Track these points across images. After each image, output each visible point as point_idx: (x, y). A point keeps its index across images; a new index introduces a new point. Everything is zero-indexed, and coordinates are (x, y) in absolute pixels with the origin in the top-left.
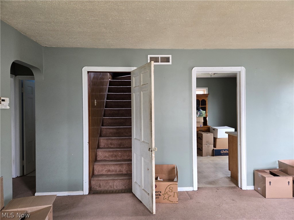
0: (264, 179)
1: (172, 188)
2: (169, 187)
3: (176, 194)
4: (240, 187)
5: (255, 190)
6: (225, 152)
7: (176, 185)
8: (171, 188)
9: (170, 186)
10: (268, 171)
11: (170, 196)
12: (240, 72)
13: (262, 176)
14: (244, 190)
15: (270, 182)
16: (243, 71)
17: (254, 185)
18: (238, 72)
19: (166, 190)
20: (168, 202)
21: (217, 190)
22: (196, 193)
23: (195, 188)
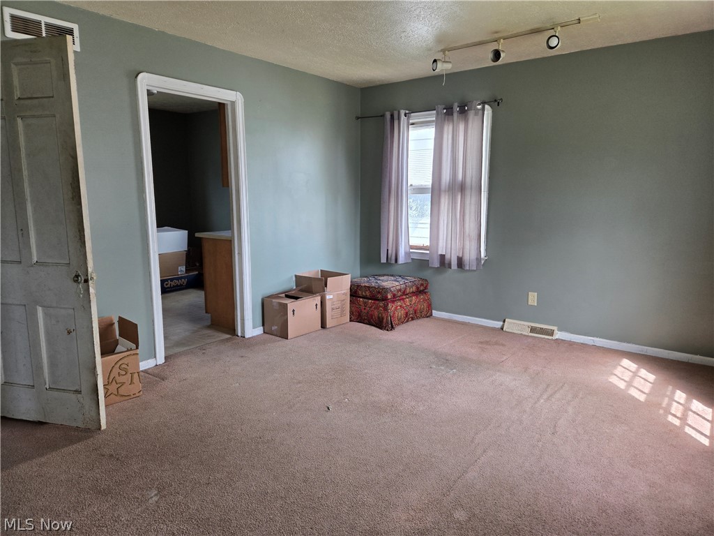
0: (285, 306)
1: (126, 366)
2: (118, 365)
3: (136, 376)
4: (239, 335)
5: (264, 332)
6: (173, 283)
7: (135, 356)
8: (123, 366)
9: (120, 363)
10: (283, 295)
11: (123, 384)
12: (233, 103)
13: (281, 304)
14: (249, 338)
15: (294, 311)
16: (240, 101)
17: (263, 325)
18: (229, 103)
19: (111, 375)
20: (118, 398)
21: (204, 351)
22: (165, 367)
23: (161, 359)
